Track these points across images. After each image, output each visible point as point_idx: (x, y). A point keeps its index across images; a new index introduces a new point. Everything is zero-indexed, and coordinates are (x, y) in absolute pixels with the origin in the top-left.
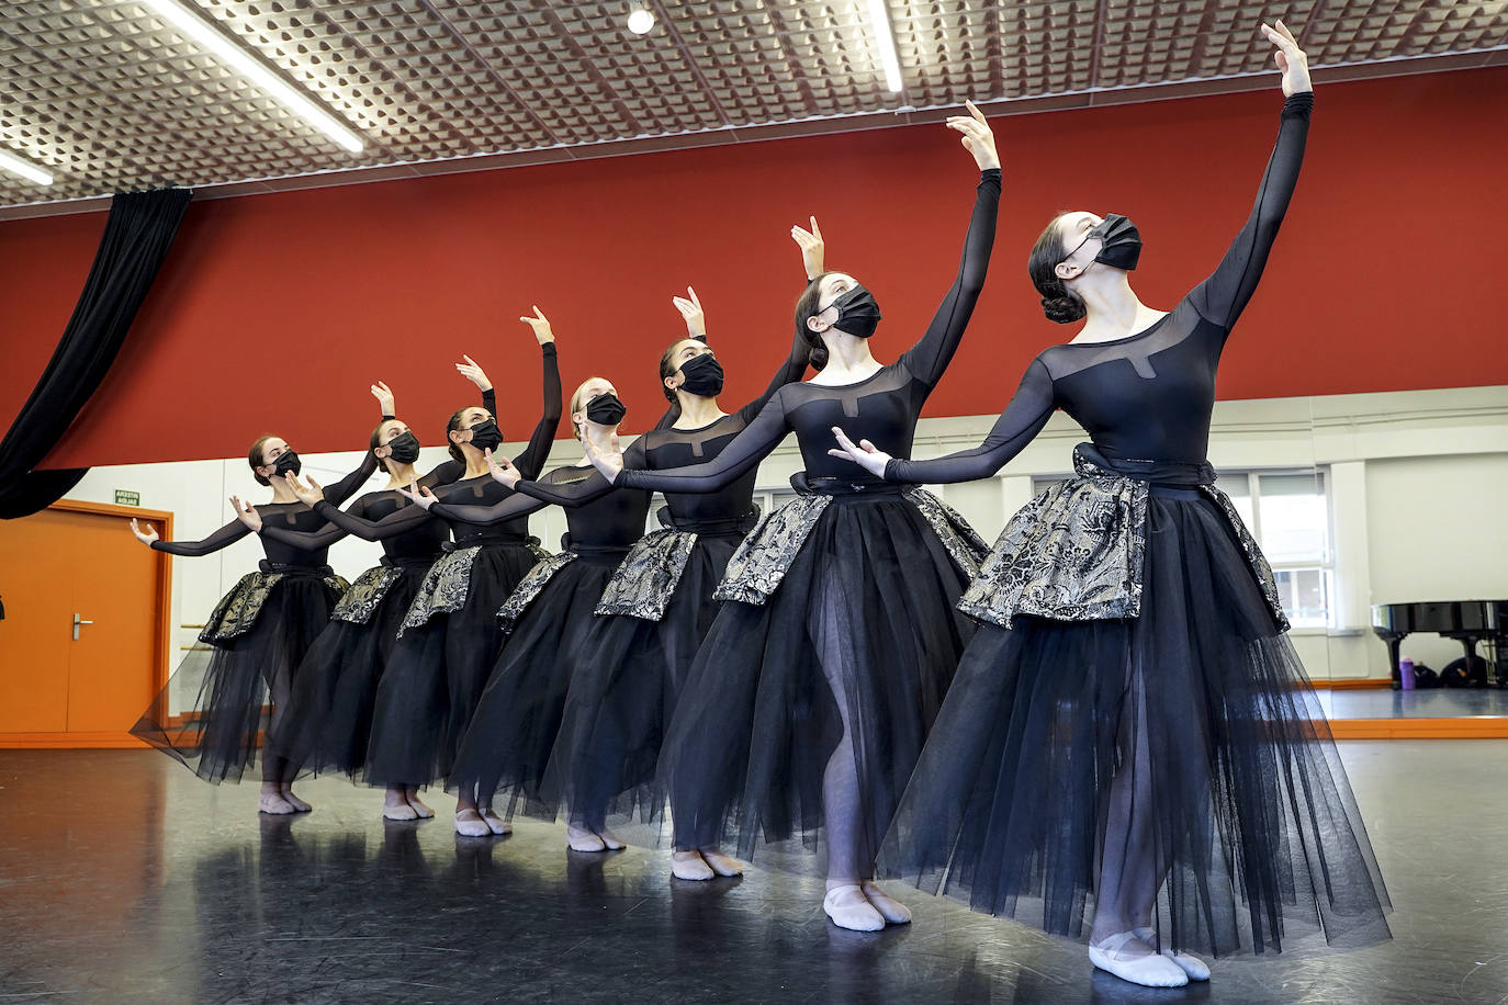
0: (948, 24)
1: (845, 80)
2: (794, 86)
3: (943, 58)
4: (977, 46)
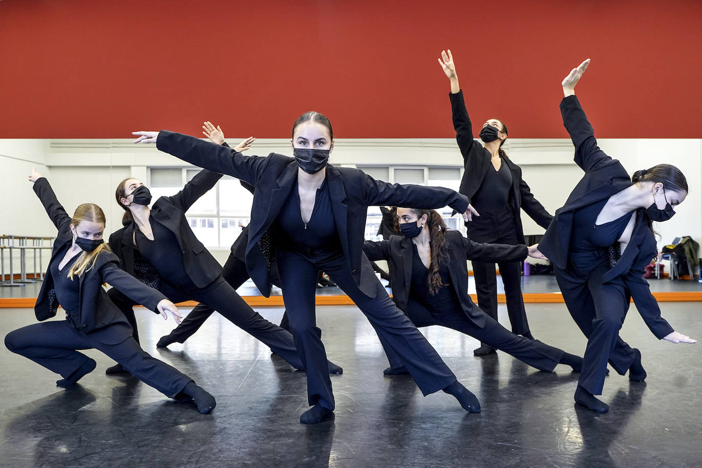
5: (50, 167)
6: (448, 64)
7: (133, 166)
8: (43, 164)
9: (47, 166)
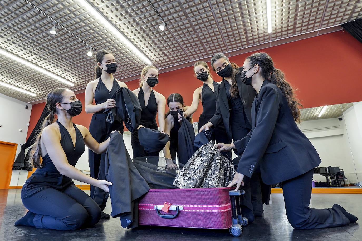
0: (285, 10)
1: (256, 33)
2: (244, 37)
3: (282, 23)
4: (292, 17)
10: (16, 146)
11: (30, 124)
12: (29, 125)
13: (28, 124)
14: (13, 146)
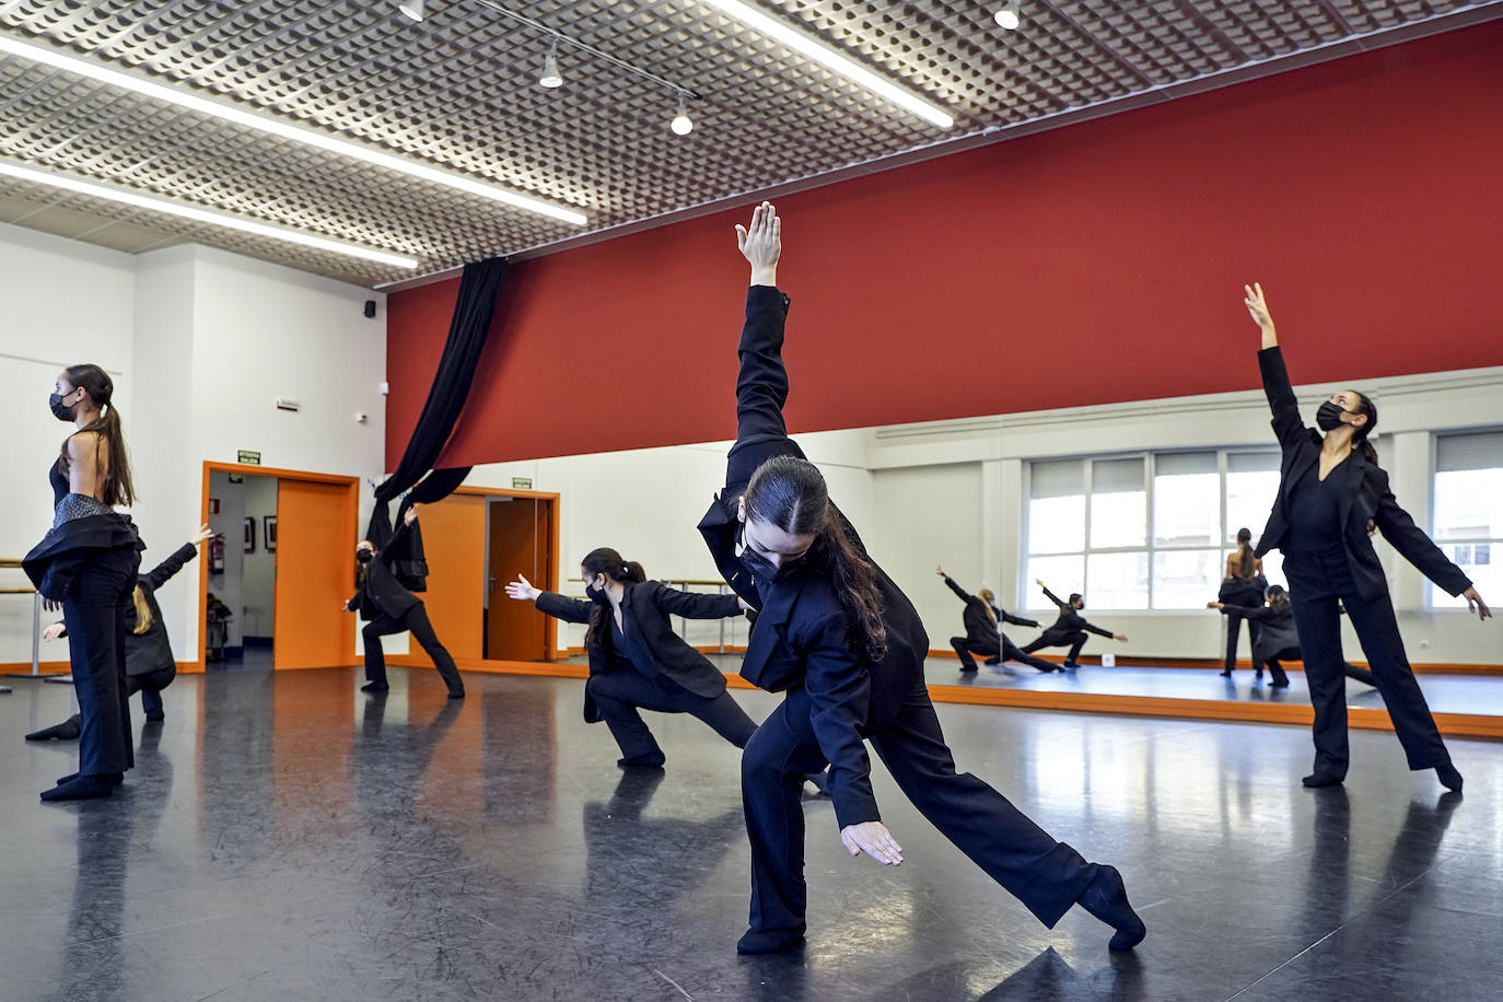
5: (874, 471)
6: (1257, 303)
7: (986, 461)
8: (861, 468)
9: (869, 470)
10: (354, 486)
11: (390, 387)
12: (386, 390)
13: (384, 387)
14: (344, 490)
